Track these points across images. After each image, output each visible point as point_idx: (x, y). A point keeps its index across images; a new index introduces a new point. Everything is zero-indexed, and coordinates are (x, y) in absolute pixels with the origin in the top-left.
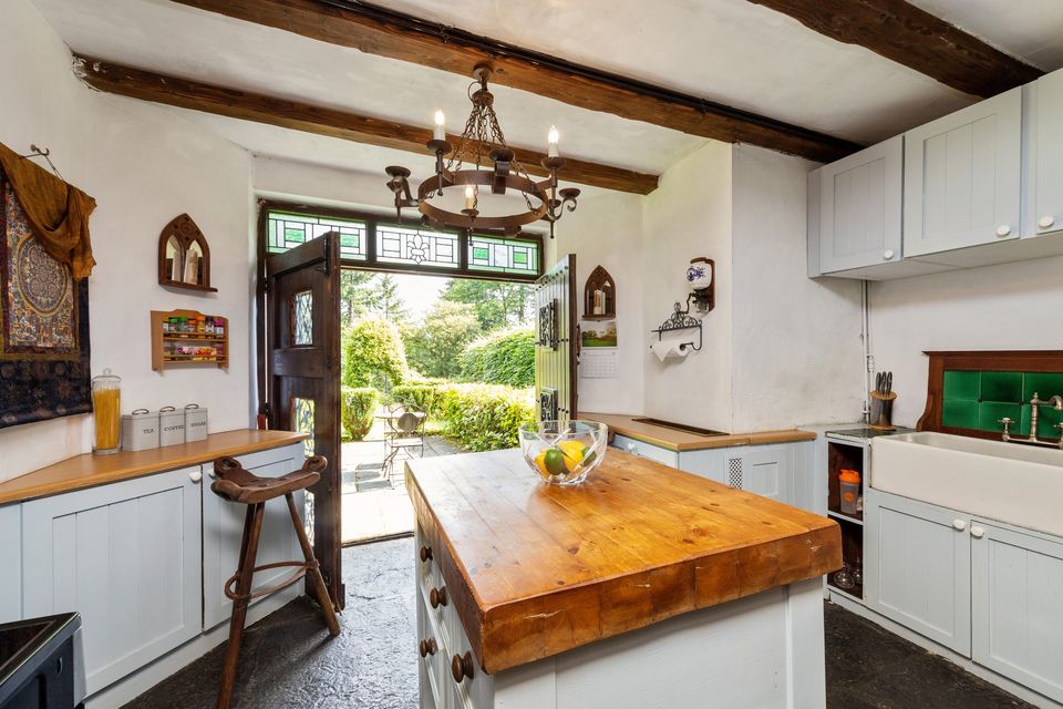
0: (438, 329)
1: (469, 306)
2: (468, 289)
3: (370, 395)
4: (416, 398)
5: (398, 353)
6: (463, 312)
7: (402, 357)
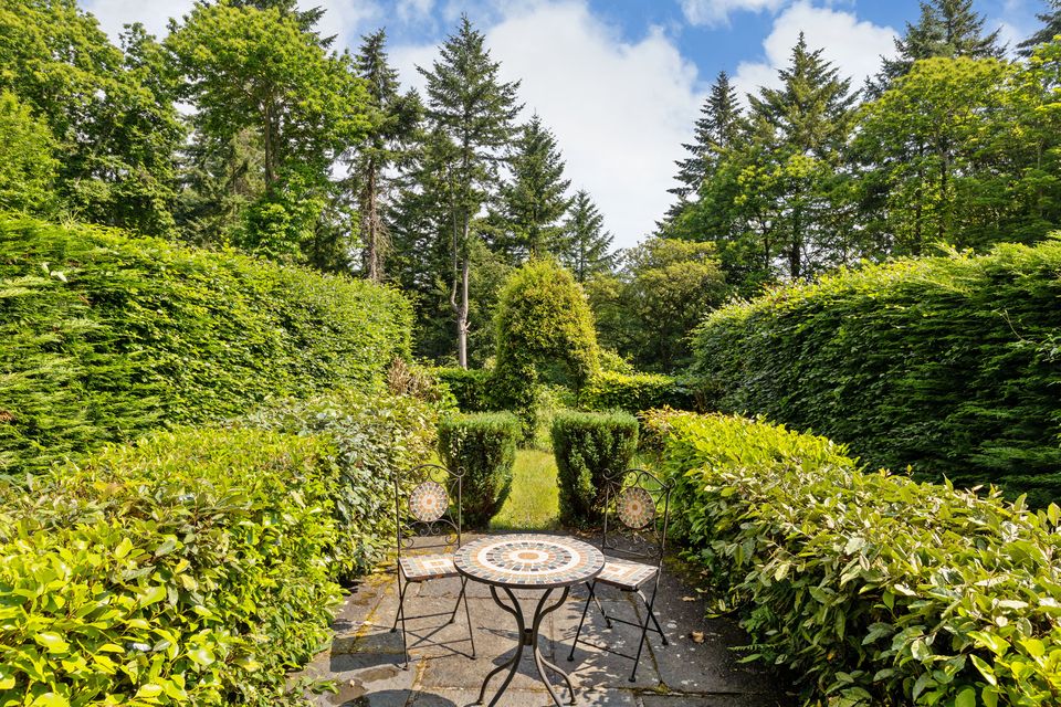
0: (657, 283)
1: (707, 245)
2: (705, 218)
3: (500, 435)
4: (599, 445)
5: (583, 329)
6: (695, 256)
7: (590, 335)
